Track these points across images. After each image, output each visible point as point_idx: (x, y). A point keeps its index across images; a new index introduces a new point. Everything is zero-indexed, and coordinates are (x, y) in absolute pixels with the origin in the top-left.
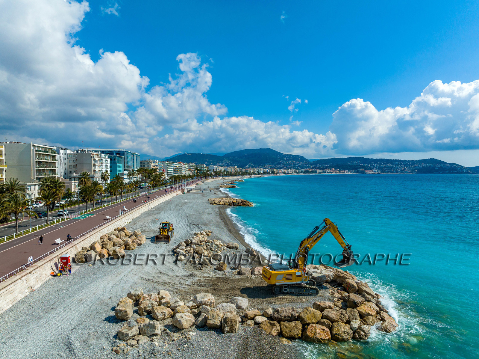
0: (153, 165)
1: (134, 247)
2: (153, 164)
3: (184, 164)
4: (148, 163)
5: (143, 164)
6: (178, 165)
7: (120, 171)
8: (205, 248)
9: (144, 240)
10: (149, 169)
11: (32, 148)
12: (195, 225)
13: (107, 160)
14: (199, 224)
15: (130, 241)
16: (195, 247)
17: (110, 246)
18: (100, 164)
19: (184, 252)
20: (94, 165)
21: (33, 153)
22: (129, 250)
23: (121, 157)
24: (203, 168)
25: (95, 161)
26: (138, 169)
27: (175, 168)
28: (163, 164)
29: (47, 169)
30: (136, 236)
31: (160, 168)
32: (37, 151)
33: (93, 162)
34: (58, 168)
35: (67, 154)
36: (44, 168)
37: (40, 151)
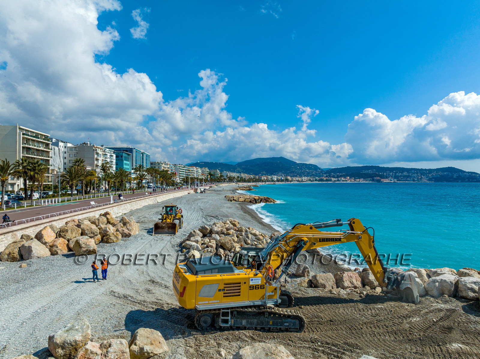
0: (163, 167)
1: (117, 238)
2: (163, 165)
3: (197, 168)
4: (159, 164)
5: (153, 166)
6: (191, 169)
7: (128, 169)
8: (236, 239)
9: (135, 229)
10: (160, 170)
11: (18, 130)
12: (212, 216)
13: (112, 156)
14: (219, 216)
15: (111, 230)
16: (218, 237)
17: (74, 235)
18: (104, 159)
19: (198, 245)
20: (97, 160)
21: (20, 137)
22: (107, 242)
23: (129, 155)
24: (217, 173)
25: (98, 155)
26: (148, 169)
27: (187, 171)
28: (175, 166)
29: (38, 157)
30: (125, 224)
31: (172, 170)
32: (23, 134)
33: (96, 156)
34: (51, 157)
35: (67, 147)
36: (33, 156)
37: (28, 135)
